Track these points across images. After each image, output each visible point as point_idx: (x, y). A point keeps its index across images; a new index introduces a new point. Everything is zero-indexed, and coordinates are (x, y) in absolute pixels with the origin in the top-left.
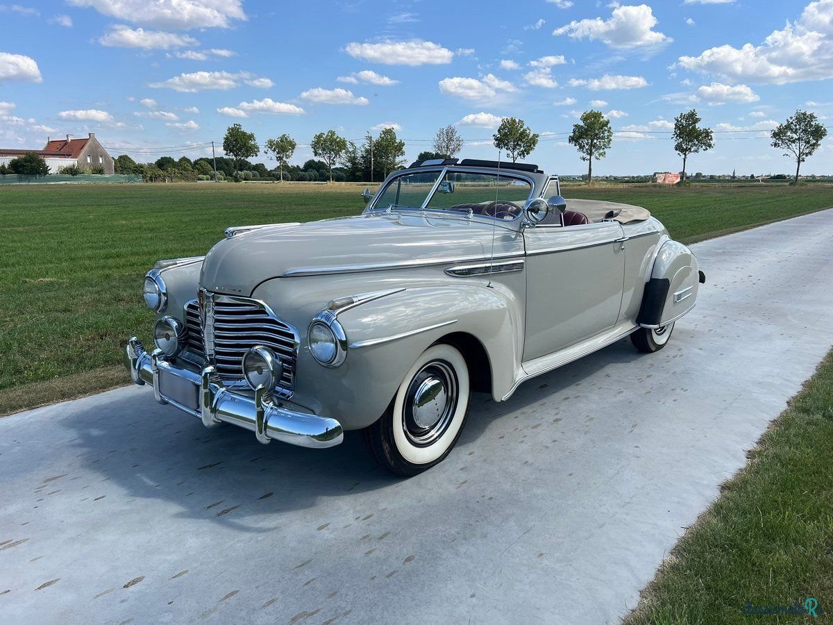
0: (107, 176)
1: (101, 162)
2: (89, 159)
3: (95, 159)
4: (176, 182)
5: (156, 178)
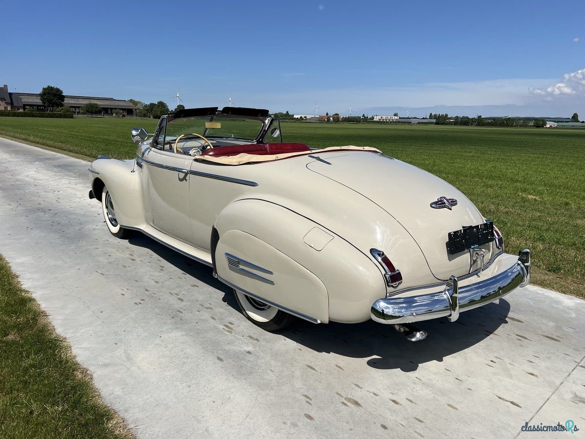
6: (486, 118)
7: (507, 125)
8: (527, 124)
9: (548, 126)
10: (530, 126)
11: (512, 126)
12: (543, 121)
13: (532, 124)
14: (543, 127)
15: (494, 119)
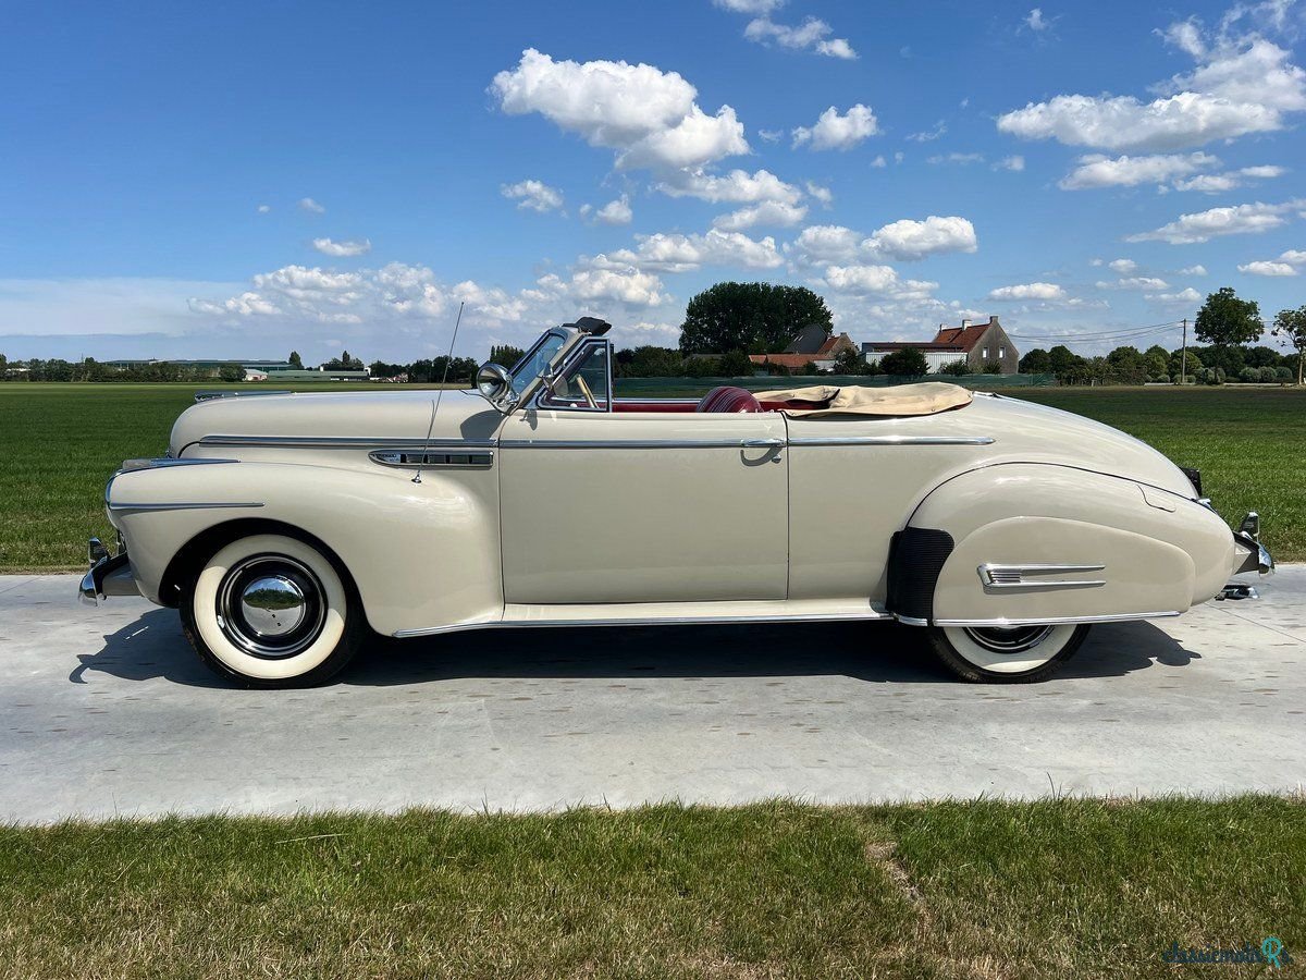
0: (1003, 376)
1: (1001, 356)
2: (985, 352)
3: (993, 353)
4: (1109, 385)
5: (1076, 379)
6: (110, 364)
7: (164, 379)
8: (206, 375)
9: (250, 379)
10: (214, 380)
11: (175, 379)
12: (239, 368)
13: (218, 375)
14: (241, 380)
15: (131, 364)
